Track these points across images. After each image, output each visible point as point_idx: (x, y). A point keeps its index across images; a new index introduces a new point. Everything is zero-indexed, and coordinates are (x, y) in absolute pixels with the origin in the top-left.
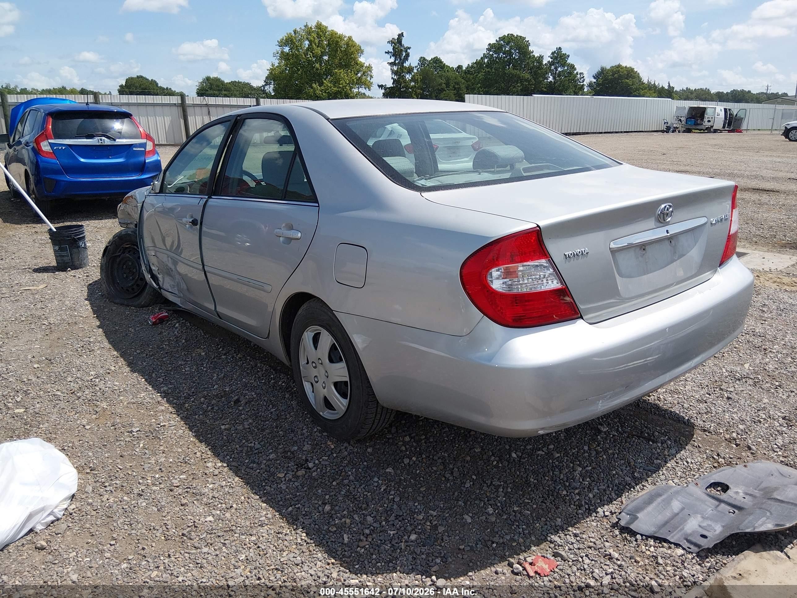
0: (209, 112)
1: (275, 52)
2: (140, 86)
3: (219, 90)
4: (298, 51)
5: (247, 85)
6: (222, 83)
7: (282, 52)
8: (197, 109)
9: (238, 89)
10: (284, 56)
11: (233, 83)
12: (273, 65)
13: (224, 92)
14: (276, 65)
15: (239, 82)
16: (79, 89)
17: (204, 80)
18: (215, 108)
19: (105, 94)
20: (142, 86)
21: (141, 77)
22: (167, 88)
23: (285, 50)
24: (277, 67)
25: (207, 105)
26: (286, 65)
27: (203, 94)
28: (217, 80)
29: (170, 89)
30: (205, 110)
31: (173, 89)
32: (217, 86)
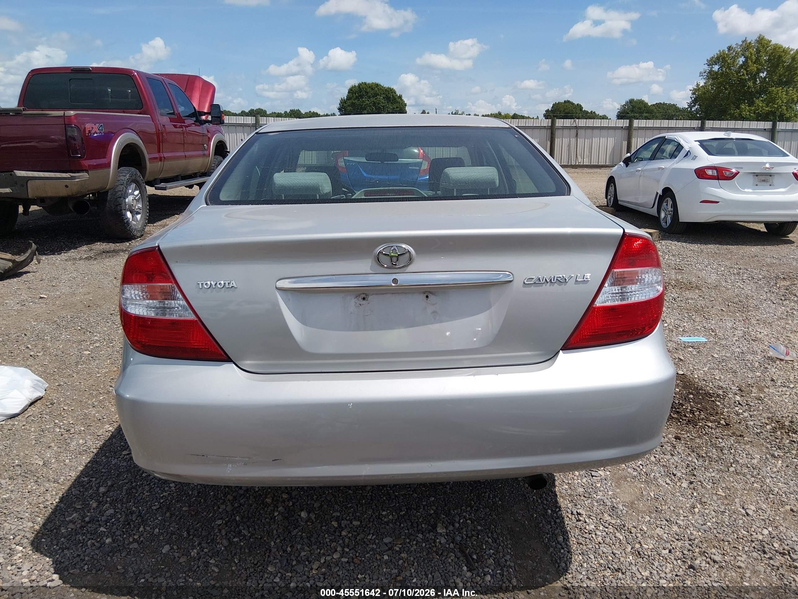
0: (577, 134)
1: (702, 71)
2: (564, 111)
3: (640, 113)
4: (730, 69)
5: (673, 107)
6: (645, 105)
7: (710, 72)
8: (566, 132)
9: (662, 111)
10: (712, 75)
11: (658, 105)
12: (698, 85)
13: (645, 114)
14: (701, 85)
15: (664, 104)
16: (511, 115)
17: (627, 103)
18: (584, 130)
19: (533, 118)
20: (566, 111)
21: (568, 102)
22: (591, 112)
23: (713, 69)
24: (702, 87)
25: (576, 127)
26: (712, 85)
27: (624, 116)
28: (641, 102)
29: (594, 112)
30: (573, 132)
31: (597, 113)
32: (640, 108)
